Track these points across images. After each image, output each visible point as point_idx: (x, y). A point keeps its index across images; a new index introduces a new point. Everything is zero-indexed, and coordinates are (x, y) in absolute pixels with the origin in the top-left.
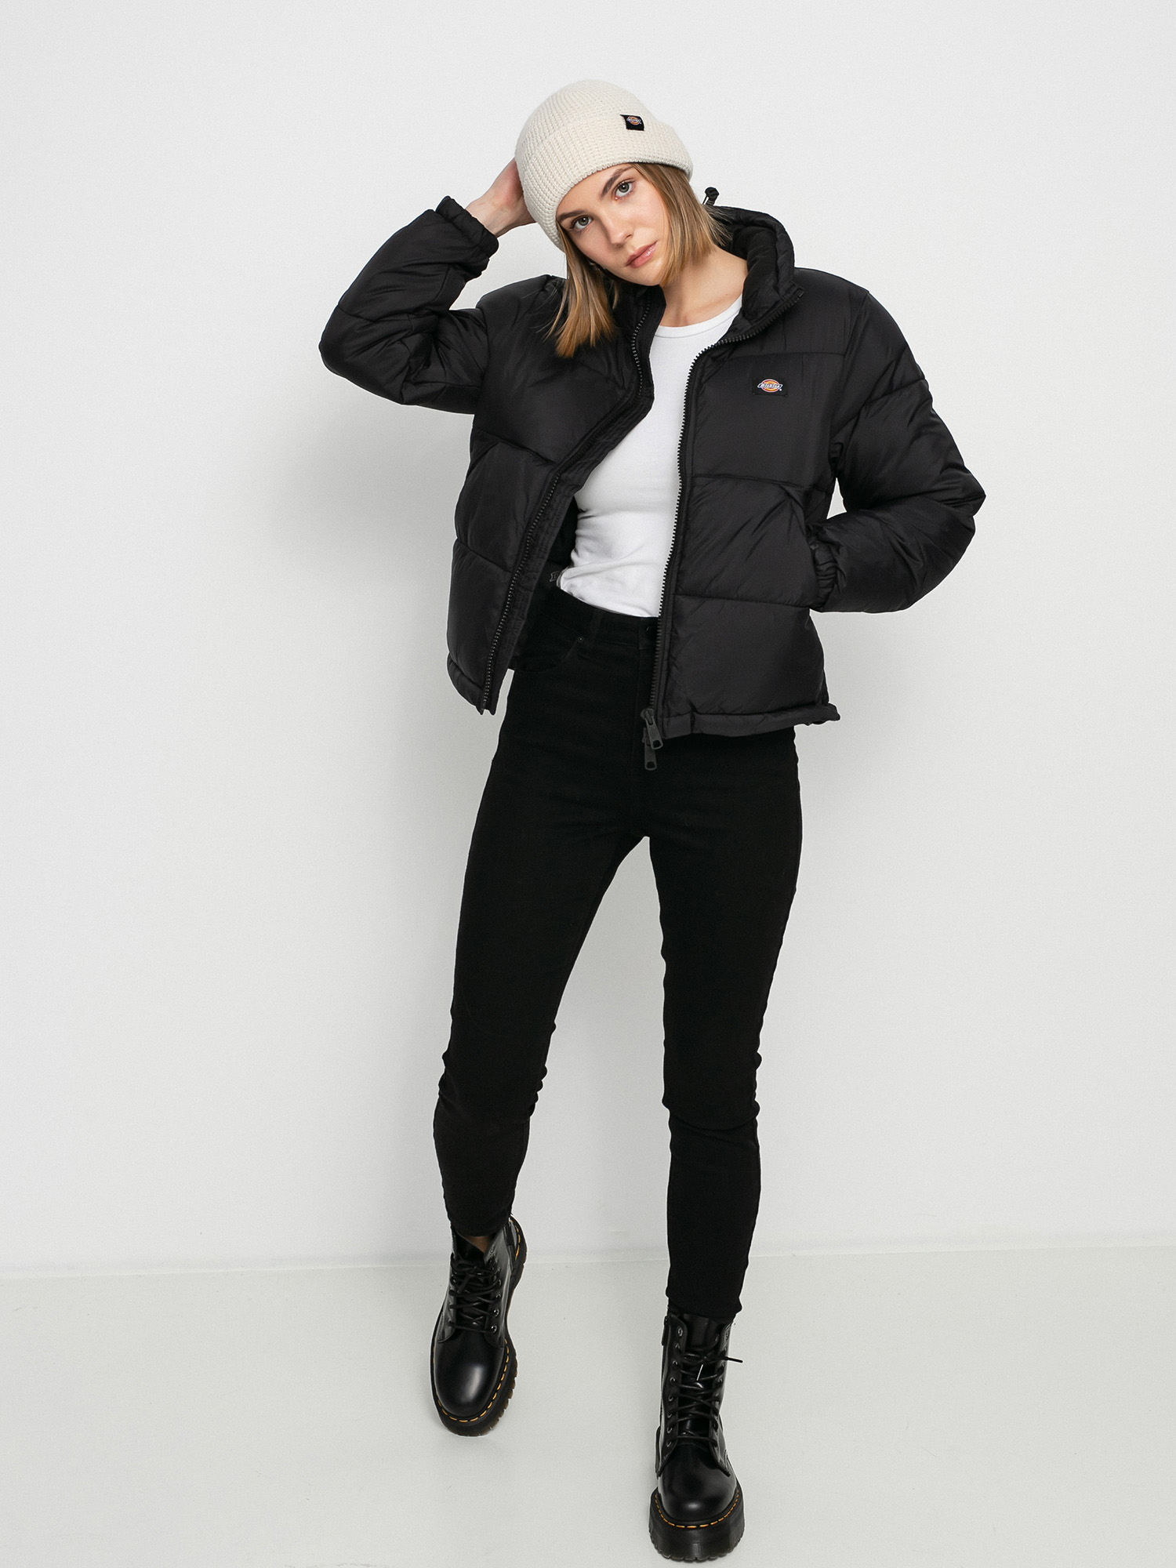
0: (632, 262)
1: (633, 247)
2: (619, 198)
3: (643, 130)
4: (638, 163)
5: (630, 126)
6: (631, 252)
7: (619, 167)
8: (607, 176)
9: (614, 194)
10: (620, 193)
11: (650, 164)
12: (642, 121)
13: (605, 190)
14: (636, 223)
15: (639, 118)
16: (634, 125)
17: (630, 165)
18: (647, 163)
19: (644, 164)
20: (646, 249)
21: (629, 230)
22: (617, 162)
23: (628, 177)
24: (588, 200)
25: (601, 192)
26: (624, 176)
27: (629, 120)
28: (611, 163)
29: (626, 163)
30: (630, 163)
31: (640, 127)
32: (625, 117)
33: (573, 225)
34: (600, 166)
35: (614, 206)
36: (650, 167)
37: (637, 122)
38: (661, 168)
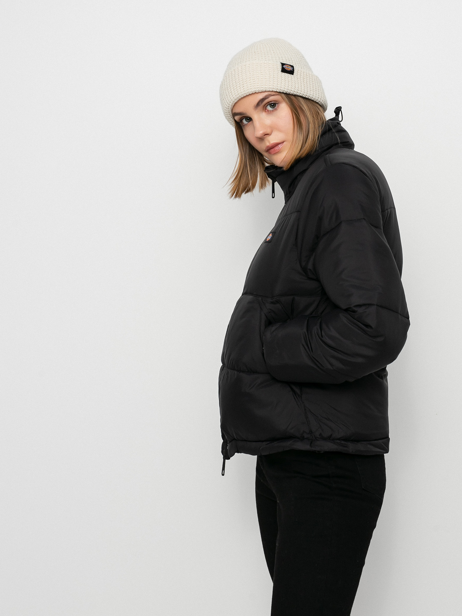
0: (269, 149)
1: (269, 142)
2: (268, 111)
3: (293, 74)
4: (283, 93)
5: (284, 70)
6: (268, 144)
7: (270, 93)
8: (261, 96)
9: (265, 108)
10: (269, 108)
11: (292, 95)
12: (293, 69)
13: (258, 104)
14: (273, 128)
15: (292, 66)
16: (287, 70)
17: (277, 93)
18: (289, 94)
19: (287, 95)
20: (277, 144)
21: (268, 131)
22: (268, 90)
23: (274, 100)
24: (248, 107)
25: (256, 105)
26: (271, 98)
27: (285, 66)
28: (264, 89)
29: (275, 92)
30: (276, 92)
31: (292, 72)
32: (283, 64)
33: (241, 120)
34: (257, 90)
35: (264, 115)
36: (293, 98)
37: (290, 69)
38: (301, 99)
